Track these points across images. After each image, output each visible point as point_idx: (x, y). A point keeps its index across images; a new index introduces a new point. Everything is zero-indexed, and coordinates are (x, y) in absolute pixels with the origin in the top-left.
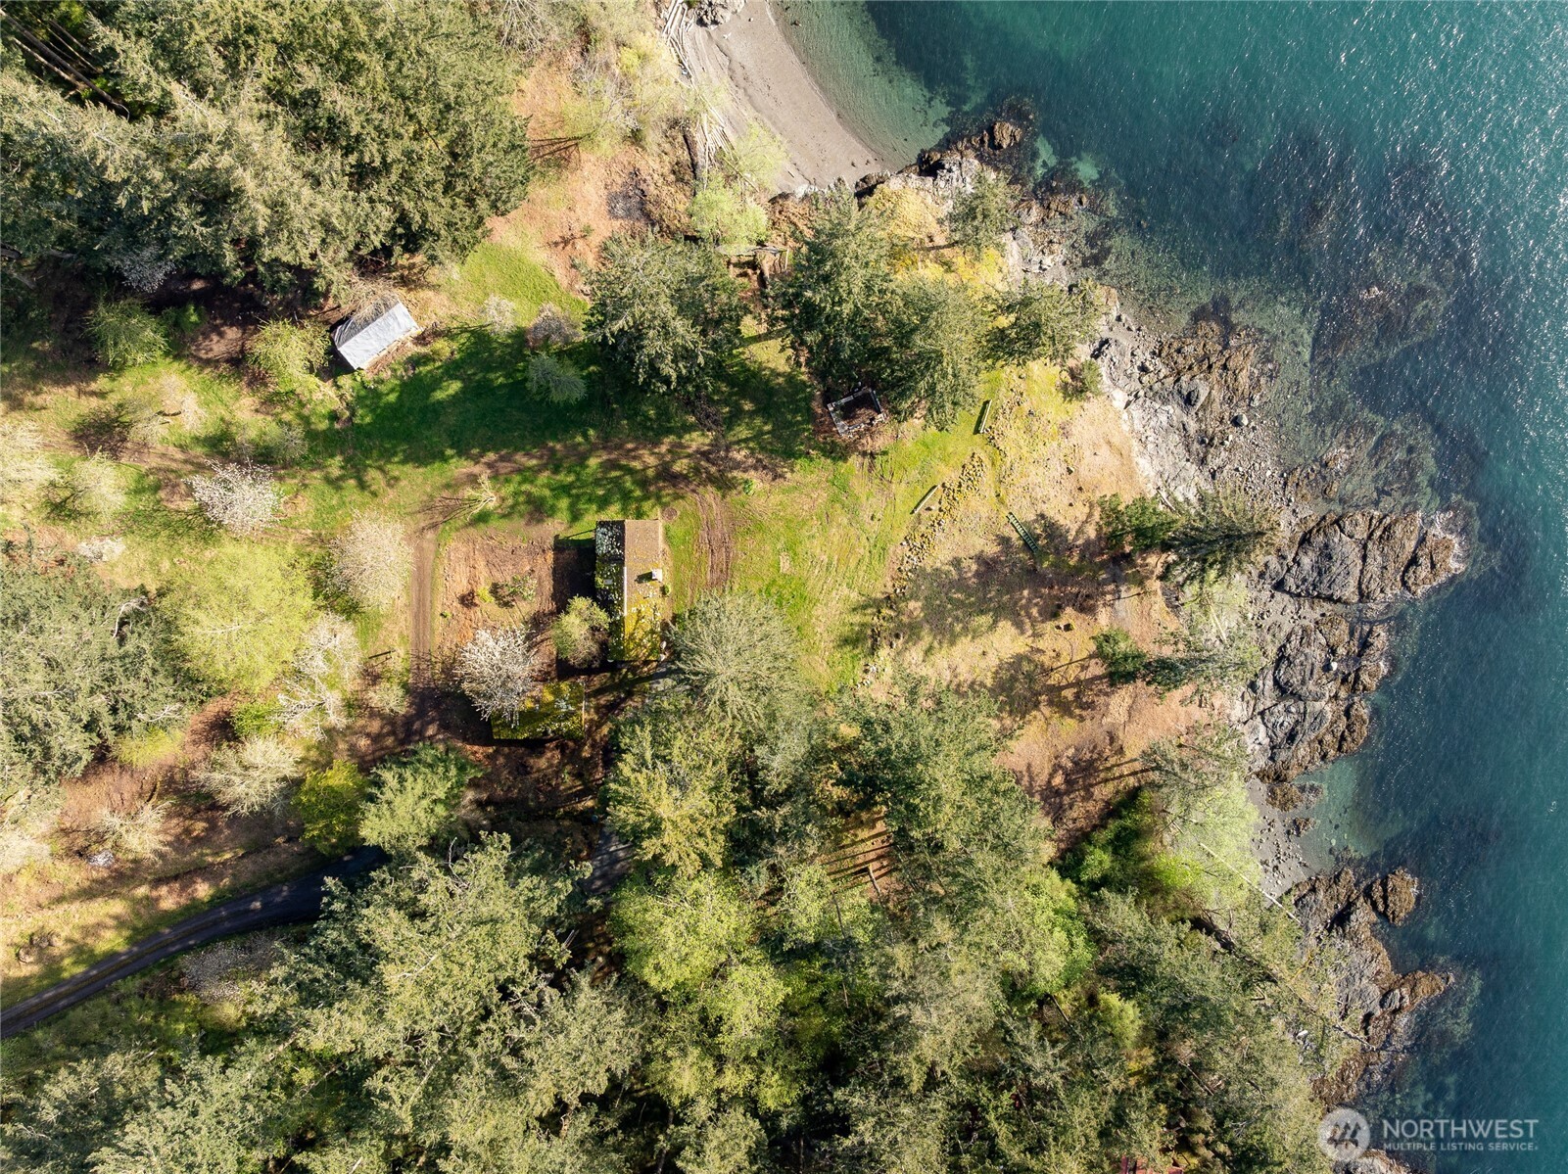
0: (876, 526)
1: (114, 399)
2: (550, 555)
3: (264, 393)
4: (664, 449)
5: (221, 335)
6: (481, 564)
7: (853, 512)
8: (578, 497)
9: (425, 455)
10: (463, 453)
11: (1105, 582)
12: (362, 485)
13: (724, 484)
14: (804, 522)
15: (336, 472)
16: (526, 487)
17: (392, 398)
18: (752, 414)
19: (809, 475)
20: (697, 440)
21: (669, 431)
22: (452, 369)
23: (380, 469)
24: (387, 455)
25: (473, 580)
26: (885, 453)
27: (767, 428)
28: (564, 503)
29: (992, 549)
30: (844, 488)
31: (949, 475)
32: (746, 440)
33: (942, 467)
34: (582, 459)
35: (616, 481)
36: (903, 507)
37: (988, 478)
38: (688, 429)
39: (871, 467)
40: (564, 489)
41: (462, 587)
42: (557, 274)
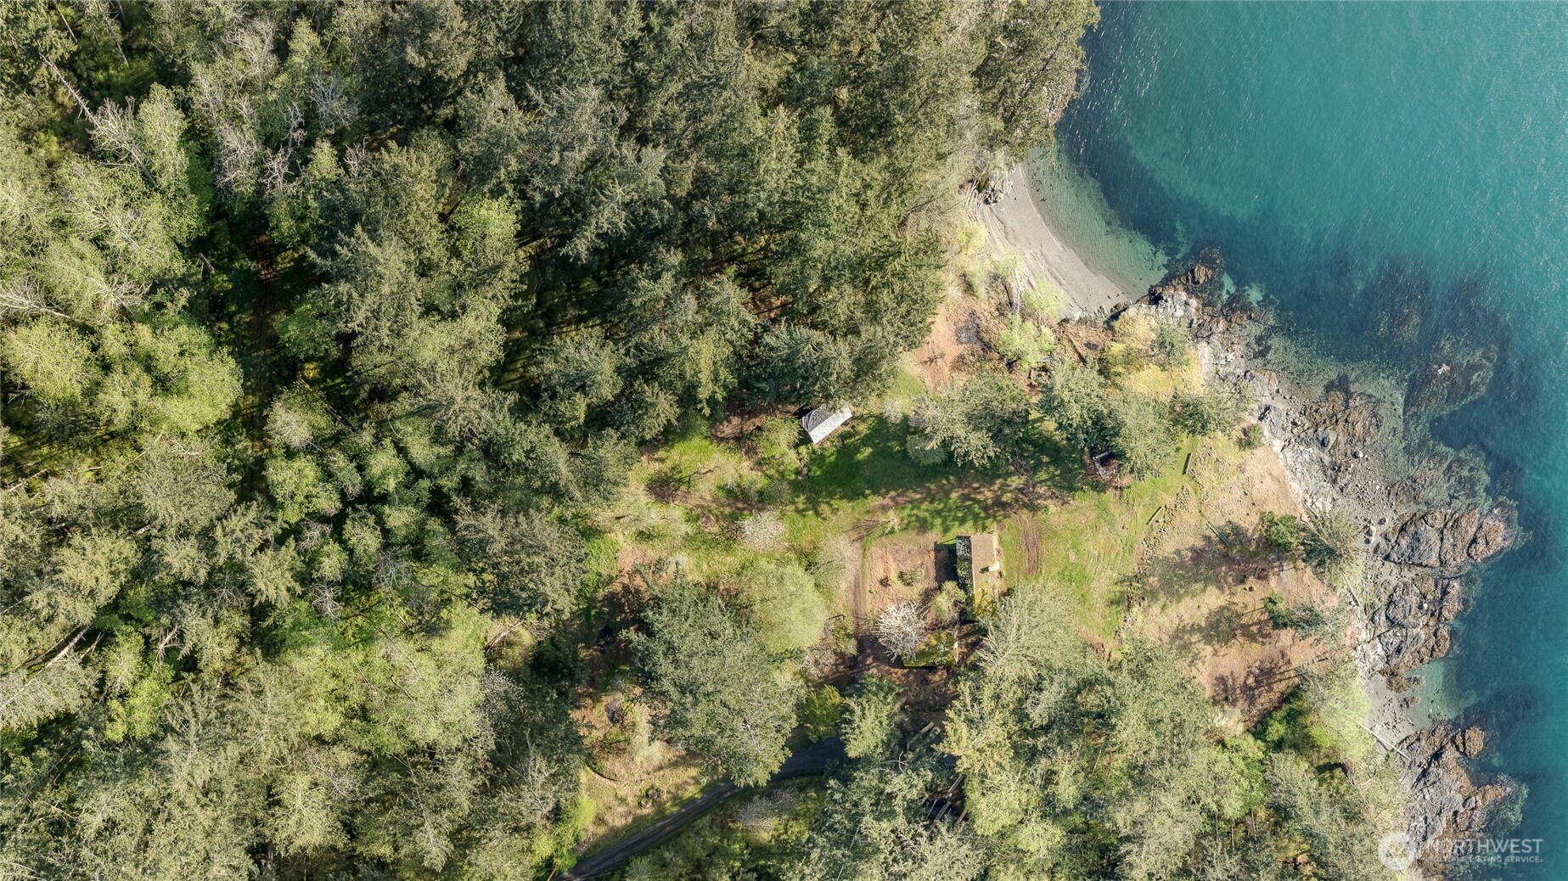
0: (1125, 533)
1: (669, 464)
2: (932, 554)
3: (755, 458)
4: (996, 487)
5: (729, 422)
6: (891, 560)
7: (1111, 524)
8: (945, 518)
9: (854, 494)
10: (876, 492)
11: (1273, 561)
12: (817, 514)
13: (1033, 508)
14: (1082, 531)
15: (801, 506)
16: (915, 512)
17: (832, 458)
18: (1048, 464)
19: (1084, 502)
20: (1016, 481)
21: (999, 476)
22: (866, 441)
23: (828, 503)
24: (831, 495)
25: (886, 570)
26: (1129, 487)
27: (1058, 472)
28: (938, 521)
29: (1200, 544)
30: (1106, 510)
31: (1170, 500)
32: (1045, 481)
33: (1164, 495)
34: (947, 494)
35: (968, 507)
36: (1141, 521)
37: (1193, 502)
38: (1009, 474)
39: (1121, 496)
40: (938, 513)
41: (880, 575)
42: (927, 381)
